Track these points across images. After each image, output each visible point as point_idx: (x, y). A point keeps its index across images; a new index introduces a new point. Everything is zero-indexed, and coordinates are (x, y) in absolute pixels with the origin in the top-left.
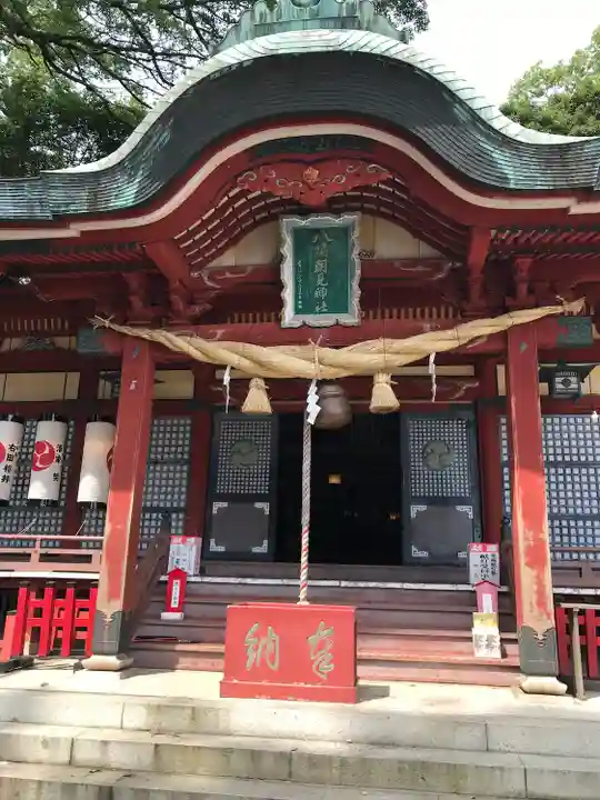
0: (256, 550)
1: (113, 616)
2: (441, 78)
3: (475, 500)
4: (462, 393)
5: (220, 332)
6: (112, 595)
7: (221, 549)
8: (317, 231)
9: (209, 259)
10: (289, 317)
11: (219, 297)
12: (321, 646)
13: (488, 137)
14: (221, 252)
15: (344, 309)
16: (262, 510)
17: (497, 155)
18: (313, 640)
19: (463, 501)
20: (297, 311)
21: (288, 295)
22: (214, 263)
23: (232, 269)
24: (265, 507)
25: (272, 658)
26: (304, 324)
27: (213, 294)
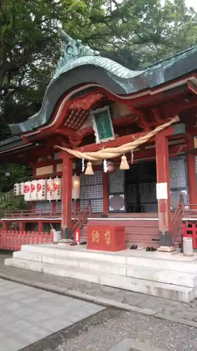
0: (121, 209)
1: (65, 229)
2: (101, 66)
3: (188, 188)
4: (181, 149)
5: (83, 149)
6: (64, 223)
7: (112, 209)
8: (100, 113)
9: (79, 128)
10: (98, 141)
11: (83, 138)
12: (108, 236)
13: (118, 80)
14: (82, 125)
15: (111, 136)
16: (122, 197)
17: (121, 85)
18: (106, 234)
19: (183, 189)
20: (100, 139)
21: (96, 135)
22: (81, 128)
23: (84, 129)
24: (123, 196)
25: (97, 239)
26: (102, 143)
27: (81, 137)
